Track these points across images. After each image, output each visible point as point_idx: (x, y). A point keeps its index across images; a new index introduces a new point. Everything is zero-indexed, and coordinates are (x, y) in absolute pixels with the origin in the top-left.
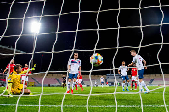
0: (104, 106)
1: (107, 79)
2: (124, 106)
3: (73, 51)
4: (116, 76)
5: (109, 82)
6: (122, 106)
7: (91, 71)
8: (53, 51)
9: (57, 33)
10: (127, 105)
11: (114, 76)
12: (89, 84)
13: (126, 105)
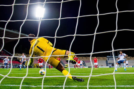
0: (104, 86)
1: (107, 60)
2: (123, 86)
3: (75, 36)
4: (115, 57)
5: (110, 64)
6: (121, 86)
7: (91, 54)
8: (56, 37)
9: (60, 19)
10: (127, 85)
11: (113, 57)
12: (90, 66)
13: (125, 85)
